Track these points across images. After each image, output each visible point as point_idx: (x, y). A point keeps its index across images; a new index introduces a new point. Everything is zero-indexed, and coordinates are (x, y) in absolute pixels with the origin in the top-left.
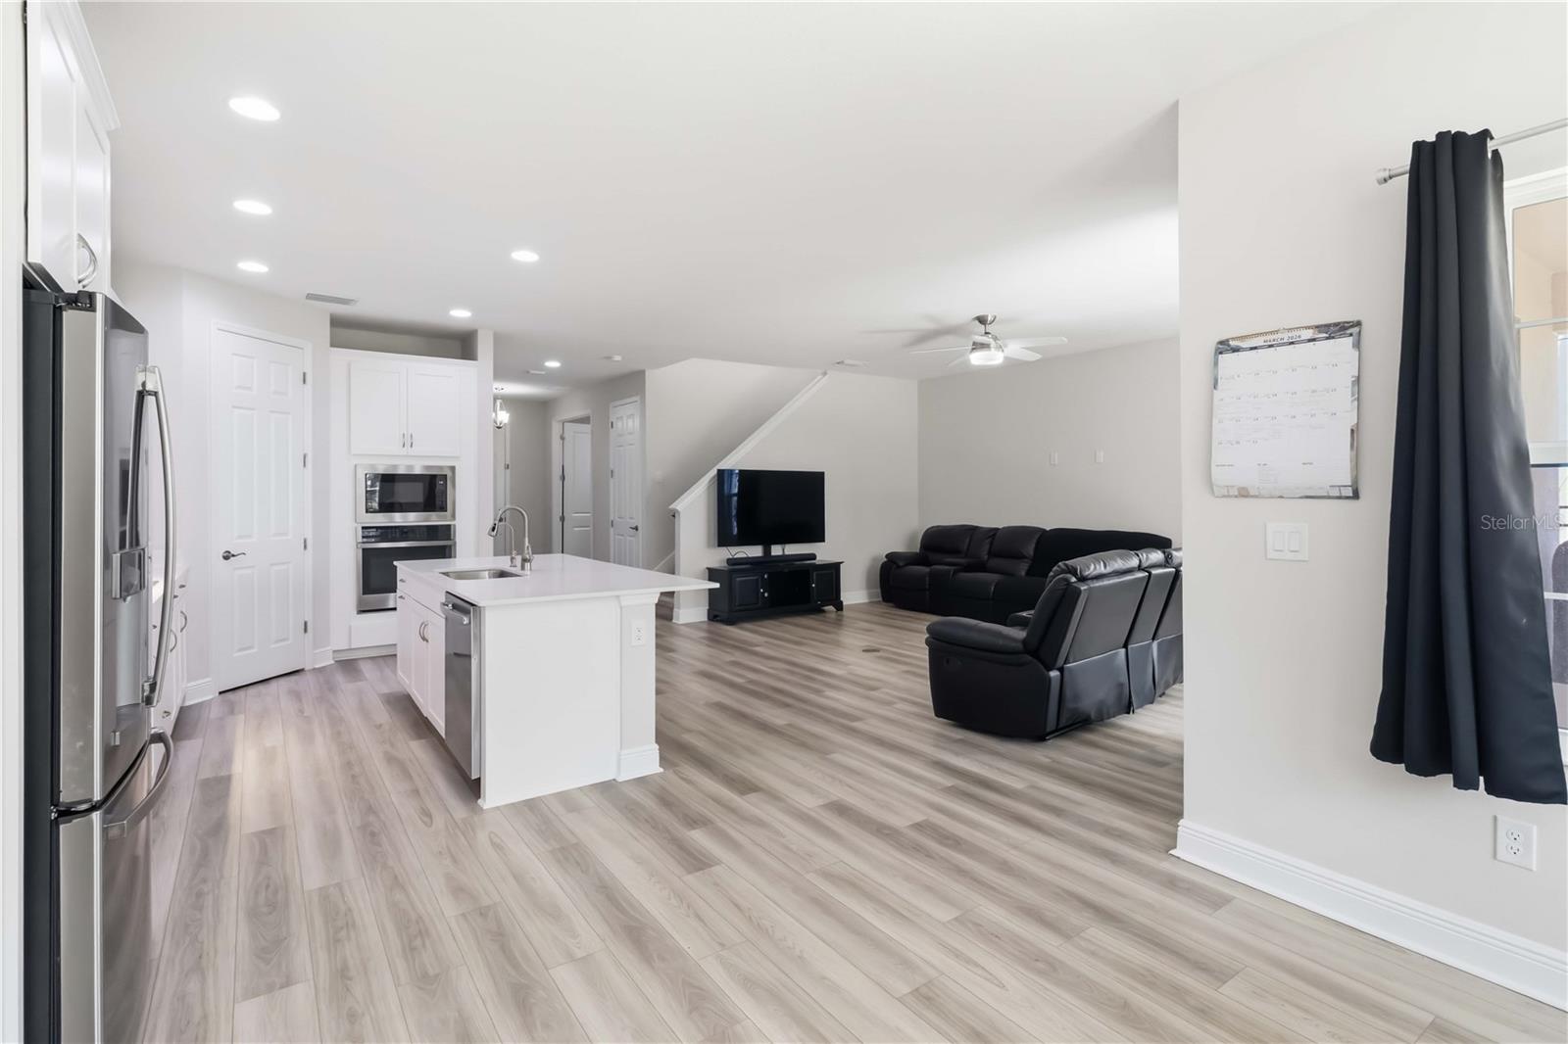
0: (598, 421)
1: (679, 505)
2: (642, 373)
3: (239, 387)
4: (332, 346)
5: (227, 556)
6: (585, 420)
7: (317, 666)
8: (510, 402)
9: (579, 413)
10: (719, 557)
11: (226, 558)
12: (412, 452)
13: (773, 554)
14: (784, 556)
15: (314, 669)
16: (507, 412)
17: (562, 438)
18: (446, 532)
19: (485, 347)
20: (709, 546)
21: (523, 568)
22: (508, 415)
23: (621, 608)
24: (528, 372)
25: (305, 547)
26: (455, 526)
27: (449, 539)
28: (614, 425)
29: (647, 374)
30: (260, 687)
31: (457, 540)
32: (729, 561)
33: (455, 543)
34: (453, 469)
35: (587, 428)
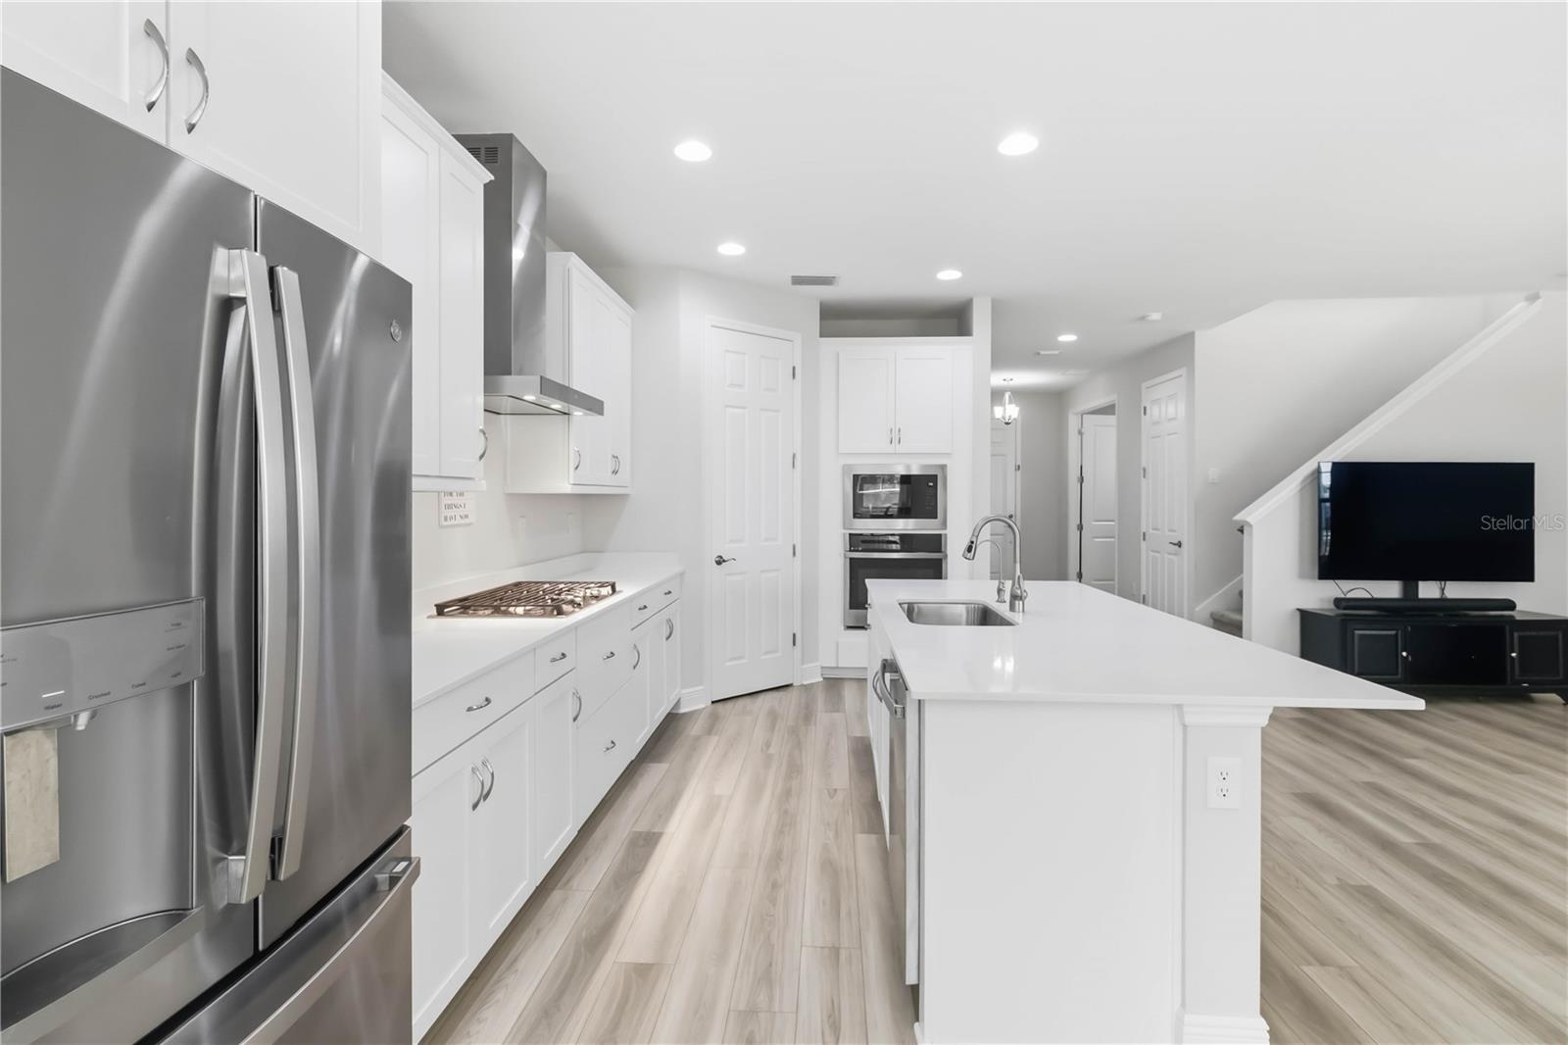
0: (1125, 411)
1: (1251, 515)
2: (1192, 334)
3: (732, 385)
4: (821, 336)
5: (720, 561)
6: (1108, 410)
7: (805, 683)
8: (1020, 394)
9: (1101, 401)
10: (1322, 595)
11: (719, 563)
12: (900, 449)
13: (1421, 596)
14: (1443, 600)
15: (803, 685)
16: (1017, 405)
17: (1080, 433)
18: (935, 543)
19: (981, 319)
20: (1302, 576)
21: (1012, 608)
22: (1017, 409)
23: (1185, 727)
24: (1039, 354)
25: (794, 554)
26: (946, 535)
27: (939, 550)
28: (1148, 411)
29: (1197, 334)
30: (747, 701)
31: (949, 552)
32: (1338, 602)
33: (946, 556)
34: (943, 467)
35: (1111, 420)
